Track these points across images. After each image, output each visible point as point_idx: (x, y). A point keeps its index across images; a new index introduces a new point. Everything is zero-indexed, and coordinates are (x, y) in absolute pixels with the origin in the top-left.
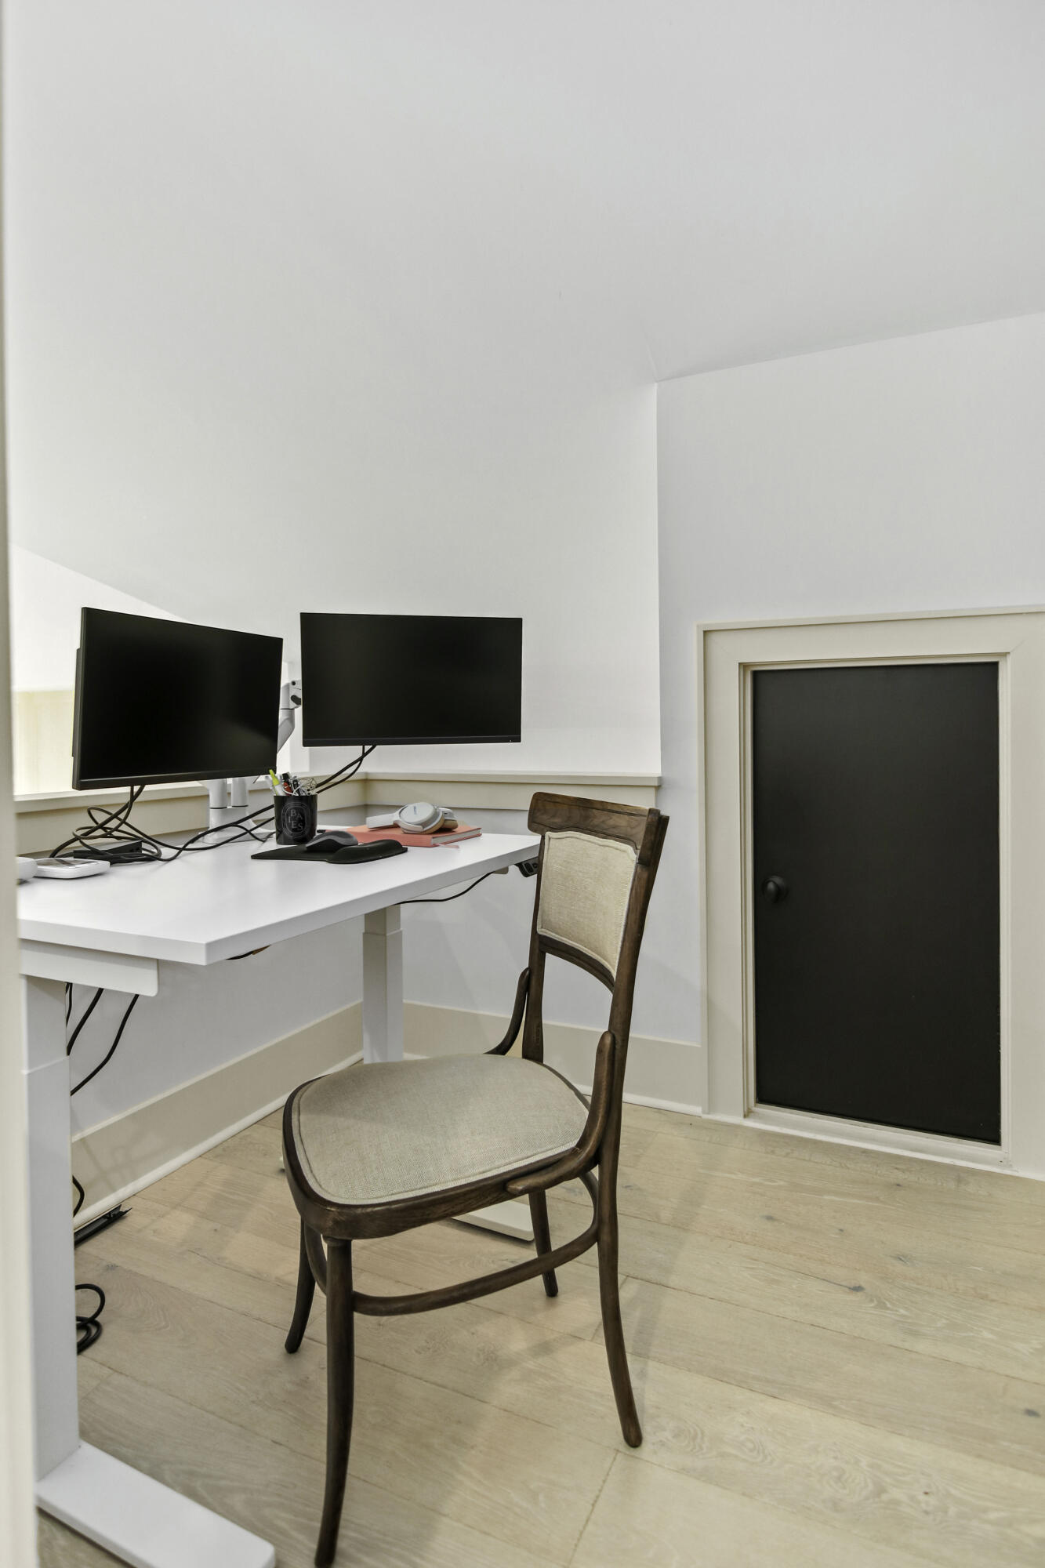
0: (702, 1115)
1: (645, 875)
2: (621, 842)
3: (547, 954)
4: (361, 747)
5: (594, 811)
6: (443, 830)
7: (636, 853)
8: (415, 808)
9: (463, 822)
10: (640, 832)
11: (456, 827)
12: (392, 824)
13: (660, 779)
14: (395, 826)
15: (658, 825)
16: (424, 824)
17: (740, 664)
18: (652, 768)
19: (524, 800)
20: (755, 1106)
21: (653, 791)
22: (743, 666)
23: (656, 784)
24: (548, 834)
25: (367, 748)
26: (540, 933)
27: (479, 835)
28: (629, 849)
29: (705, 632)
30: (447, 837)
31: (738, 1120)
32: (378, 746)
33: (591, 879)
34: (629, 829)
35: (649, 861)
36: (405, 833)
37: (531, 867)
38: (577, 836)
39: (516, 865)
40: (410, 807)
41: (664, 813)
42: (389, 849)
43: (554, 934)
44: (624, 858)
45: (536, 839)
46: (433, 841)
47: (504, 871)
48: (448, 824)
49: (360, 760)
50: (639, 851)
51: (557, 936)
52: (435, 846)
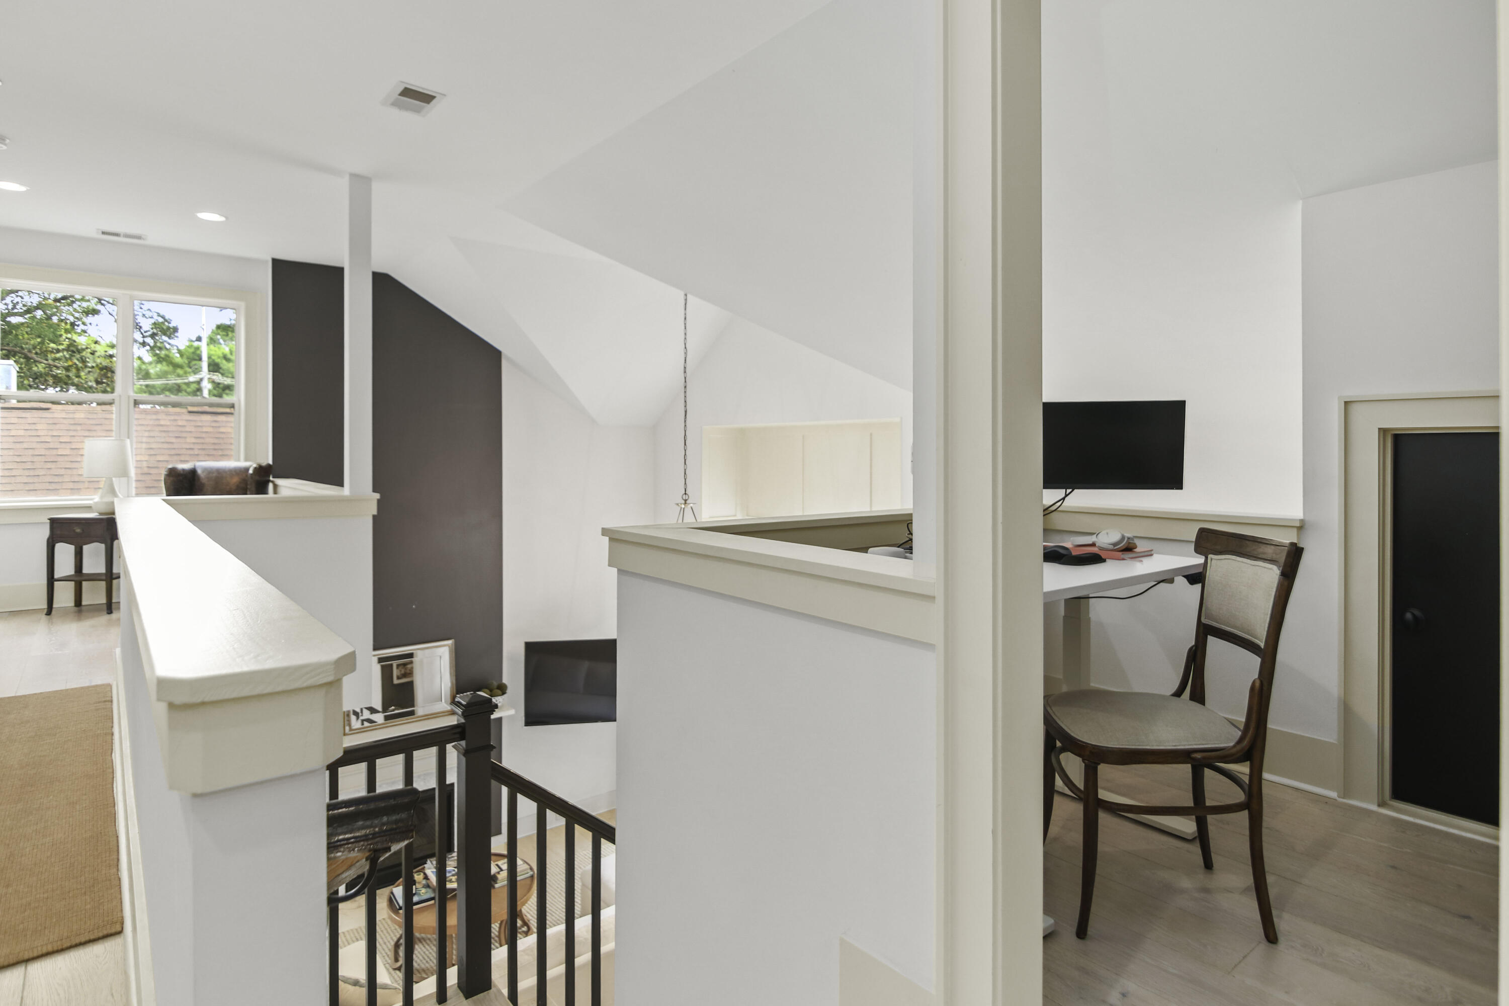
0: (1338, 798)
1: (1286, 583)
2: (1268, 563)
3: (1208, 636)
4: (1064, 490)
5: (1247, 542)
6: (1127, 549)
7: (1279, 570)
8: (1107, 533)
9: (1141, 546)
10: (1282, 558)
11: (1136, 548)
12: (1091, 543)
13: (1302, 521)
14: (1093, 545)
15: (1295, 554)
16: (1115, 544)
17: (1379, 429)
18: (1294, 511)
19: (1191, 534)
20: (1390, 800)
21: (1295, 530)
22: (1383, 432)
23: (1298, 525)
24: (1210, 556)
25: (1069, 491)
26: (1205, 622)
27: (1151, 555)
28: (1275, 568)
29: (1346, 403)
30: (1130, 555)
31: (1374, 807)
32: (1076, 490)
33: (1245, 586)
34: (1274, 555)
35: (1289, 573)
36: (1101, 550)
37: (1196, 577)
38: (1233, 558)
39: (1184, 576)
40: (1104, 532)
41: (1301, 545)
42: (1093, 559)
43: (1215, 623)
44: (1271, 574)
45: (1200, 560)
46: (1123, 556)
47: (1171, 581)
48: (1131, 546)
49: (1064, 499)
50: (1281, 569)
51: (1217, 624)
52: (1123, 559)
